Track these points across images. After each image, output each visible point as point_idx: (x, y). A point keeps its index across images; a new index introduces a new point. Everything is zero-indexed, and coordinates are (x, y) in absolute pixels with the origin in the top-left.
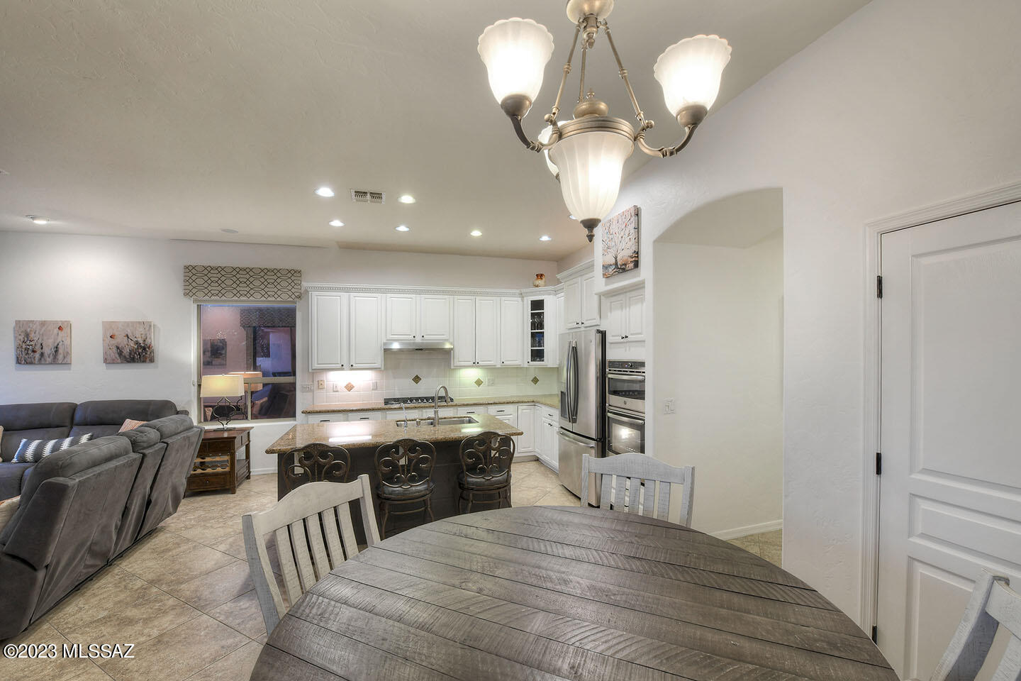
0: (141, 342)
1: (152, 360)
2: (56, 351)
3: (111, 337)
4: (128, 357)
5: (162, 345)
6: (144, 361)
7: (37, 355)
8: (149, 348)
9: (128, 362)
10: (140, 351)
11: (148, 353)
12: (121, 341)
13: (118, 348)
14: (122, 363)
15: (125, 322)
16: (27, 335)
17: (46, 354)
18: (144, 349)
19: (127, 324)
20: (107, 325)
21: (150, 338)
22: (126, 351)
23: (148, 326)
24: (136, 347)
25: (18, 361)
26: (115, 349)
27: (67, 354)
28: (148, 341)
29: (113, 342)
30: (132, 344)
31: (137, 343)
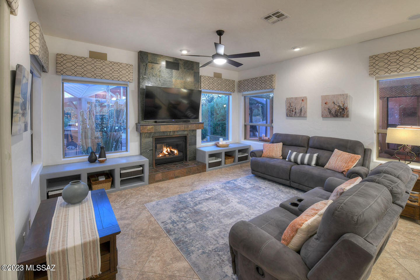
0: (342, 106)
1: (347, 116)
2: (301, 111)
3: (325, 103)
4: (334, 114)
5: (354, 108)
6: (343, 117)
7: (294, 113)
8: (346, 109)
9: (334, 117)
10: (341, 111)
11: (346, 112)
12: (330, 105)
13: (329, 109)
14: (331, 117)
15: (333, 95)
16: (290, 104)
17: (297, 113)
18: (343, 109)
19: (334, 96)
20: (324, 98)
21: (347, 103)
22: (333, 111)
23: (346, 96)
24: (339, 108)
25: (287, 116)
26: (327, 110)
27: (305, 112)
28: (346, 105)
29: (327, 106)
30: (336, 107)
31: (339, 106)
